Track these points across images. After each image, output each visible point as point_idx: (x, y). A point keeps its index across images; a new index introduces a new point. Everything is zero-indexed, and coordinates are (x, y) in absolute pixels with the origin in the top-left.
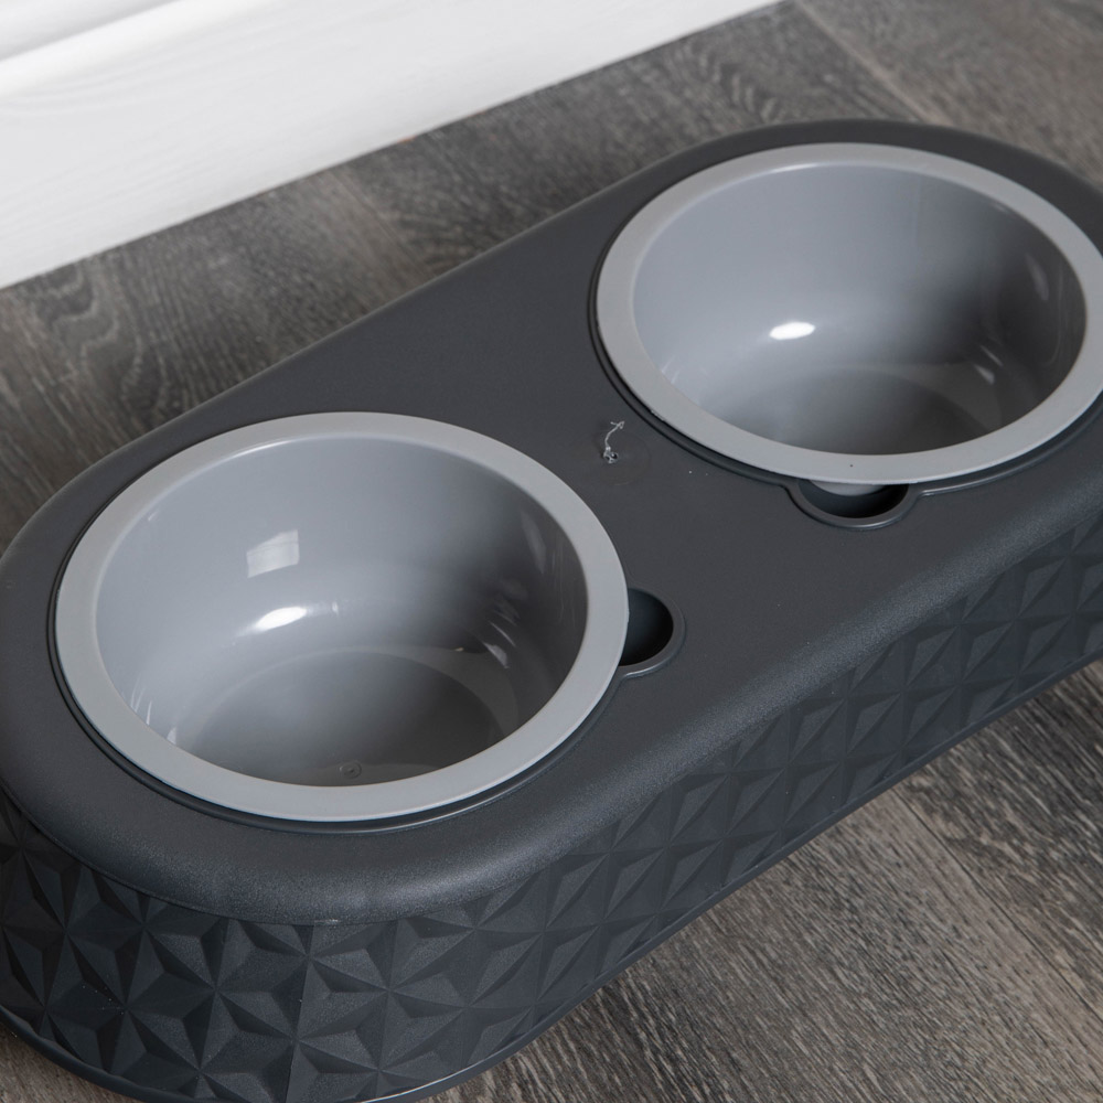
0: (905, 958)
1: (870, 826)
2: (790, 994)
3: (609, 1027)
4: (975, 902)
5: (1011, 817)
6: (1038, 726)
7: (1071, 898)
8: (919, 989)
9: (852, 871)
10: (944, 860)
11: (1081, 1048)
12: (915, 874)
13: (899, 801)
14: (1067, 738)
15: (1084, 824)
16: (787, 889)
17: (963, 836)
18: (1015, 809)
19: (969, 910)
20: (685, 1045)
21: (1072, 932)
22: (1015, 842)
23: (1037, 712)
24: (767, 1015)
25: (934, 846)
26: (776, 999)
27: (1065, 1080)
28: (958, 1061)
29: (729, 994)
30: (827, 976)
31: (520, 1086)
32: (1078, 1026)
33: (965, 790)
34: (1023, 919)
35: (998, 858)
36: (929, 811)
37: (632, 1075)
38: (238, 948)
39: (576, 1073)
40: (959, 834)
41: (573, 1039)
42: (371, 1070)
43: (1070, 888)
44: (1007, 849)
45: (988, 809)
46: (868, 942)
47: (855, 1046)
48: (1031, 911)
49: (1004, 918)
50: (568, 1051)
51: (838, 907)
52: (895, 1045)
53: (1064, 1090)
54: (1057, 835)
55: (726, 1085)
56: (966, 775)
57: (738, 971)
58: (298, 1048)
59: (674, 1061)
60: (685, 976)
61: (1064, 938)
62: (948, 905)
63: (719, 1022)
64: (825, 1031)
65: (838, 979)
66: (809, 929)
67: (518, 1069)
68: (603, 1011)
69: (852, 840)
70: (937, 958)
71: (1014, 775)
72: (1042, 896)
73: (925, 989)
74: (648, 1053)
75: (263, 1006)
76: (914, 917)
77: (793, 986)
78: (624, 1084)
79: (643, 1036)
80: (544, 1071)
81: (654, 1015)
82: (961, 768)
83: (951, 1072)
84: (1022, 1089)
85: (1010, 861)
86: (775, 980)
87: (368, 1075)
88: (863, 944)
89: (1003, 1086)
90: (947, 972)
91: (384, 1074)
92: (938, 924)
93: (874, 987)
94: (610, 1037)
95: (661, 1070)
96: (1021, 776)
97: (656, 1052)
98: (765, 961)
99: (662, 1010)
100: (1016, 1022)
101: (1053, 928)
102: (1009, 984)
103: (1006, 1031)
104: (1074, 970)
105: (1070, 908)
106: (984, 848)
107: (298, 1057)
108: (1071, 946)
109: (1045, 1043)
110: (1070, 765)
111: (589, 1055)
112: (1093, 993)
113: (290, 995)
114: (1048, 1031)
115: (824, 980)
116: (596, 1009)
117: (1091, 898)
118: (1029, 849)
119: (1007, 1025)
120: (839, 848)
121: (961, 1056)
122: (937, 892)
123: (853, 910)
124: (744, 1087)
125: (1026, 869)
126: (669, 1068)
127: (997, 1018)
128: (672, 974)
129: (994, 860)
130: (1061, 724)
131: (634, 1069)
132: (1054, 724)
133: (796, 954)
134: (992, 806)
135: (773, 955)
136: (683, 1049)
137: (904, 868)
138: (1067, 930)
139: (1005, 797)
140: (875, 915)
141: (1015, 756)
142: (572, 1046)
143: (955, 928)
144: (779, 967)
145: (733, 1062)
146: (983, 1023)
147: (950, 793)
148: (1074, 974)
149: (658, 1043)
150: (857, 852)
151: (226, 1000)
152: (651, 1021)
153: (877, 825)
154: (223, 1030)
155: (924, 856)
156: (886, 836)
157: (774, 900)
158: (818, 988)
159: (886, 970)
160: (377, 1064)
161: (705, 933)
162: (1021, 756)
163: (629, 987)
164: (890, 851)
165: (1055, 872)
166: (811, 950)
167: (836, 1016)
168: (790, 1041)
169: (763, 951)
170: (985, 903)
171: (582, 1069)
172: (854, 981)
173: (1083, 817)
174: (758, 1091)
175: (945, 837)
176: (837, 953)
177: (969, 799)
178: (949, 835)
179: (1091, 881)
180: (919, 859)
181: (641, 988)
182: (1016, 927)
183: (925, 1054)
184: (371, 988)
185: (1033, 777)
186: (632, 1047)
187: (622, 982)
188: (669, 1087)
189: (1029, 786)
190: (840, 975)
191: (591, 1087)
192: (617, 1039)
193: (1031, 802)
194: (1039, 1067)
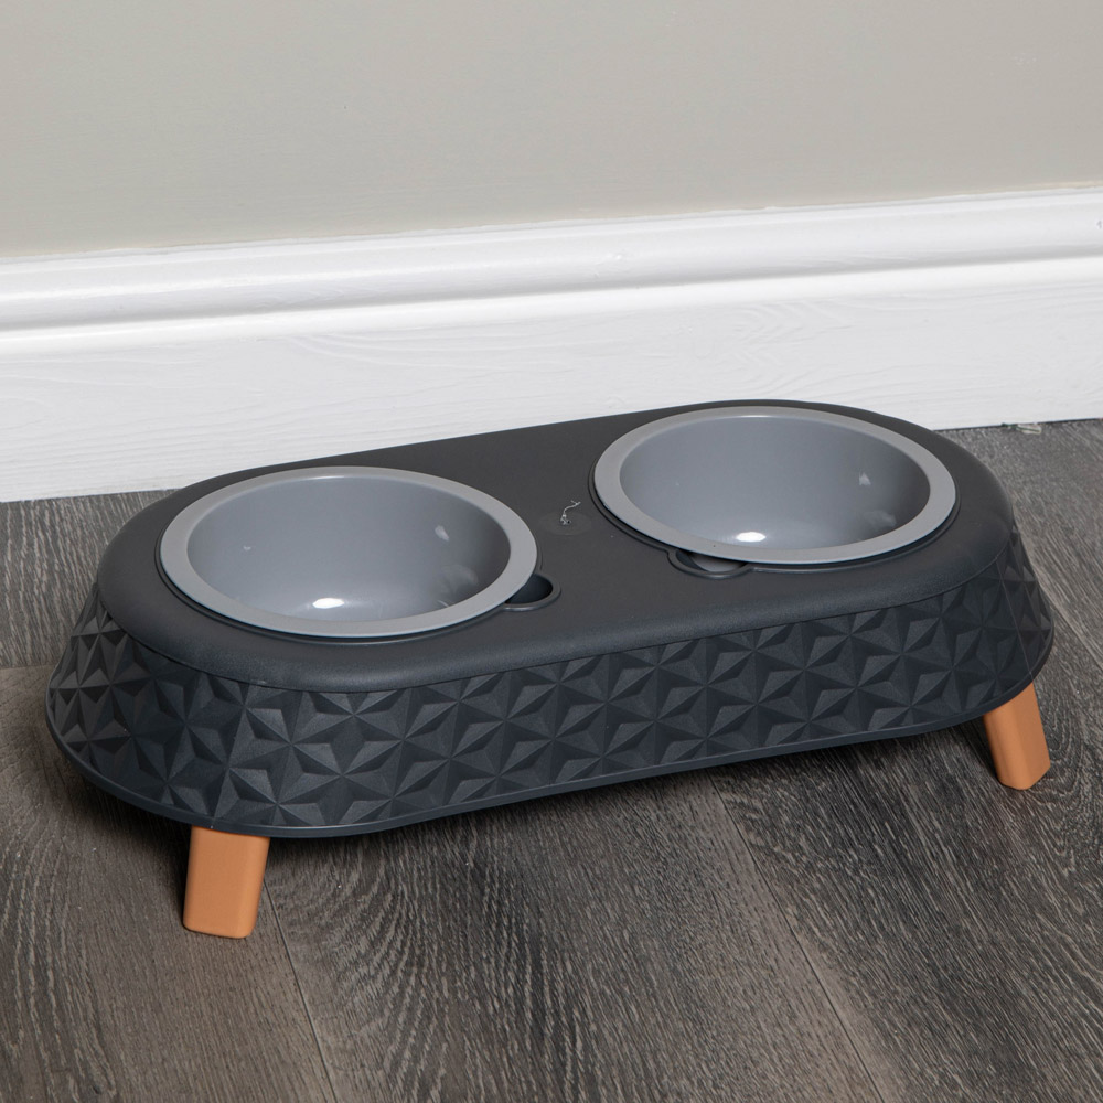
0: (685, 890)
1: (703, 829)
2: (597, 891)
3: (468, 882)
4: (750, 874)
5: (802, 842)
6: (852, 807)
7: (817, 885)
8: (684, 904)
9: (676, 846)
10: (743, 852)
11: (775, 950)
12: (719, 855)
13: (731, 822)
14: (868, 816)
15: (850, 856)
16: (627, 845)
17: (763, 844)
18: (807, 839)
19: (744, 878)
20: (512, 899)
21: (807, 900)
22: (797, 854)
23: (855, 800)
24: (576, 897)
25: (741, 845)
26: (586, 892)
27: (754, 961)
28: (688, 940)
29: (557, 884)
30: (628, 889)
31: (393, 896)
32: (780, 940)
33: (780, 825)
34: (777, 889)
35: (779, 858)
36: (748, 830)
37: (469, 905)
38: (204, 695)
39: (433, 898)
40: (761, 843)
41: (441, 882)
42: (272, 803)
43: (819, 880)
44: (789, 856)
45: (789, 837)
46: (665, 878)
47: (625, 921)
48: (785, 886)
49: (765, 885)
50: (435, 888)
51: (658, 859)
52: (652, 925)
53: (749, 965)
54: (827, 858)
55: (527, 921)
56: (786, 818)
57: (570, 875)
58: (227, 774)
59: (499, 904)
60: (533, 870)
61: (799, 902)
62: (731, 873)
63: (543, 894)
64: (609, 911)
65: (634, 891)
66: (630, 865)
67: (397, 887)
68: (468, 875)
69: (686, 833)
70: (706, 894)
71: (819, 826)
72: (798, 881)
73: (689, 905)
74: (486, 898)
75: (212, 740)
76: (704, 874)
77: (601, 888)
78: (461, 908)
79: (487, 890)
80: (413, 892)
81: (501, 882)
82: (784, 815)
83: (681, 944)
84: (723, 960)
85: (787, 861)
86: (592, 884)
87: (268, 806)
88: (661, 879)
89: (711, 957)
90: (709, 901)
91: (281, 809)
92: (719, 880)
93: (655, 899)
94: (465, 886)
95: (489, 907)
96: (823, 825)
97: (491, 898)
98: (590, 874)
99: (507, 882)
100: (739, 931)
101: (795, 896)
102: (746, 914)
103: (730, 934)
104: (795, 916)
105: (813, 891)
106: (774, 853)
107: (227, 781)
108: (801, 905)
109: (752, 944)
110: (860, 828)
111: (447, 891)
112: (800, 928)
113: (228, 733)
114: (759, 939)
115: (624, 889)
116: (465, 874)
117: (830, 887)
118: (804, 859)
119: (733, 931)
120: (676, 835)
121: (692, 939)
122: (728, 866)
123: (666, 863)
124: (539, 924)
125: (796, 867)
126: (495, 907)
127: (728, 927)
128: (525, 868)
129: (777, 859)
130: (867, 808)
131: (472, 902)
132: (863, 808)
133: (613, 875)
134: (793, 835)
135: (598, 872)
136: (510, 901)
137: (713, 851)
138: (804, 900)
139: (804, 833)
140: (678, 868)
141: (826, 817)
142: (438, 886)
143: (728, 884)
144: (598, 878)
145: (539, 912)
146: (717, 927)
147: (768, 824)
148: (794, 919)
149: (496, 895)
150: (686, 838)
151: (190, 731)
152: (497, 885)
153: (708, 829)
154: (185, 755)
155: (730, 849)
156: (711, 835)
157: (614, 849)
158: (617, 892)
159: (669, 893)
160: (277, 799)
161: (559, 855)
162: (830, 817)
163: (493, 868)
164: (709, 843)
165: (814, 872)
166: (625, 874)
167: (620, 906)
168: (583, 912)
169: (592, 870)
170: (756, 877)
171: (438, 898)
172: (644, 894)
173: (852, 852)
174: (547, 927)
175: (751, 843)
176: (641, 879)
177: (779, 830)
178: (754, 842)
179: (836, 881)
180: (726, 849)
181: (501, 871)
182: (770, 891)
183: (668, 934)
184: (280, 739)
185: (831, 827)
186: (477, 893)
187: (489, 865)
188: (489, 915)
189: (825, 832)
190: (636, 889)
191: (439, 905)
192: (470, 888)
193: (821, 839)
194: (741, 953)
